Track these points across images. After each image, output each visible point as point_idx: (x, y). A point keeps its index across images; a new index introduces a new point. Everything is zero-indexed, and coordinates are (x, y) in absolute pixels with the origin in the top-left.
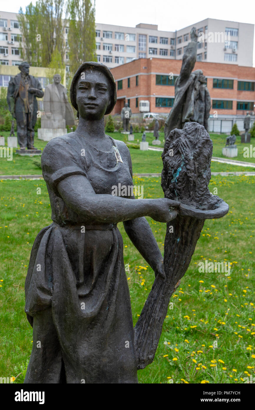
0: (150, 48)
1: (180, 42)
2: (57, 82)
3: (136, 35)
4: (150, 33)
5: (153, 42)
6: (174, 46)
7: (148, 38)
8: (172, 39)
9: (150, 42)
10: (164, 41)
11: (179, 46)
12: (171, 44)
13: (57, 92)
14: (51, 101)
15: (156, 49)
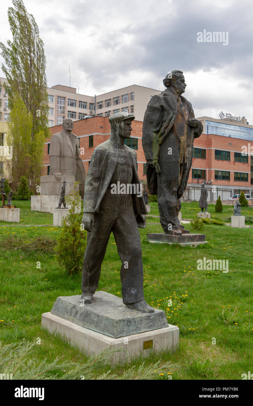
0: (69, 111)
1: (101, 107)
2: (70, 129)
3: (54, 97)
4: (68, 95)
5: (72, 105)
6: (93, 112)
7: (67, 100)
8: (90, 104)
9: (68, 105)
10: (83, 105)
11: (98, 111)
12: (90, 109)
13: (70, 143)
14: (61, 156)
15: (75, 113)
